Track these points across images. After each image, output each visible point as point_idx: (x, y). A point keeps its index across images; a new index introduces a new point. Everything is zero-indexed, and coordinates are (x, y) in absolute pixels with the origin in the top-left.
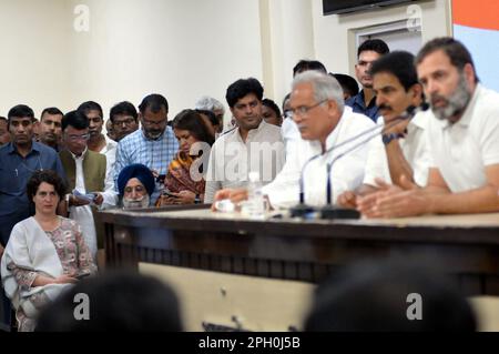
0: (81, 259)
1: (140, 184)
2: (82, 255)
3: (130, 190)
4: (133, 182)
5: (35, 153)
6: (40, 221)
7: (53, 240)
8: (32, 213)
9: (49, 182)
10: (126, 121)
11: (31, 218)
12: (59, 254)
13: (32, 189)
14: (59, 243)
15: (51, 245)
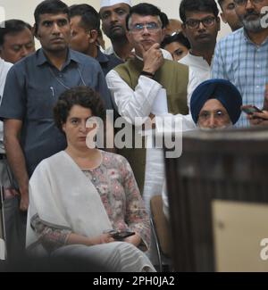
0: (133, 209)
1: (221, 107)
2: (134, 203)
3: (206, 114)
4: (212, 105)
5: (73, 64)
6: (75, 157)
7: (94, 181)
8: (63, 147)
9: (83, 104)
10: (205, 21)
11: (62, 153)
12: (104, 201)
13: (61, 114)
14: (102, 186)
15: (92, 189)
